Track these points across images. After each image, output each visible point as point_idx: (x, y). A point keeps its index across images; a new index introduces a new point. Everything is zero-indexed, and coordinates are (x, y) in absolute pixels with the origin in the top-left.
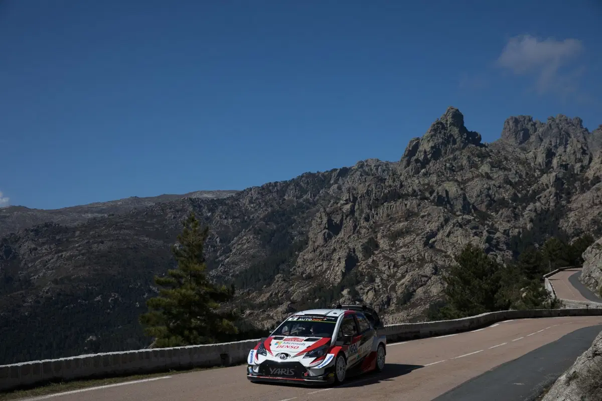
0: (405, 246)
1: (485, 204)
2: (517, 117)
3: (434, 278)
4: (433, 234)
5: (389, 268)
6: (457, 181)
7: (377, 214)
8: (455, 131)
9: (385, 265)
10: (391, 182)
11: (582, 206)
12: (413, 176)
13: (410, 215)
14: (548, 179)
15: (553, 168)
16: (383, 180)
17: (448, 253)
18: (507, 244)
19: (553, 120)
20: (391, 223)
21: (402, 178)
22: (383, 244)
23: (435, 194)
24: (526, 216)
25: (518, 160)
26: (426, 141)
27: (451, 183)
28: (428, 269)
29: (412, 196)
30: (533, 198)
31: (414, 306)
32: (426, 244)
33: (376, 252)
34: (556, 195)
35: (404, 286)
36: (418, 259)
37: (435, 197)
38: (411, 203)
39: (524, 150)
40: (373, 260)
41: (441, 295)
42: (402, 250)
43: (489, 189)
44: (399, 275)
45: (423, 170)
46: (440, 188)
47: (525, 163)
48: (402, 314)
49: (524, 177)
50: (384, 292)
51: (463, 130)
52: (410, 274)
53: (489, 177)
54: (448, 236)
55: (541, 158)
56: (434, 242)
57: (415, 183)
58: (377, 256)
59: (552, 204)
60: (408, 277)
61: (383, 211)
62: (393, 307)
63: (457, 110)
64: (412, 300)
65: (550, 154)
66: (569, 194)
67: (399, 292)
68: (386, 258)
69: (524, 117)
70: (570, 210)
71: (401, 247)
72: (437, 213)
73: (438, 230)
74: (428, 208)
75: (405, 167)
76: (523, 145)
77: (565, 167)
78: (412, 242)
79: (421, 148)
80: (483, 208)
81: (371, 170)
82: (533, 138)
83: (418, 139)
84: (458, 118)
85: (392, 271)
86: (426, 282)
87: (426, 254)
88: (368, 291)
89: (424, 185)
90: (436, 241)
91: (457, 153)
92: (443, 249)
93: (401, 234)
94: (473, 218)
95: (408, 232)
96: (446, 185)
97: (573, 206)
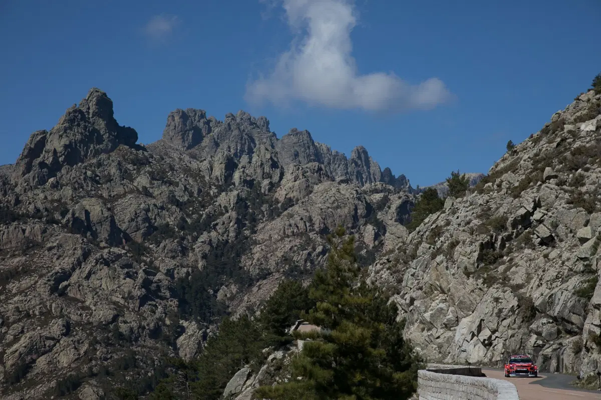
0: (20, 292)
1: (142, 231)
2: (185, 110)
3: (64, 341)
4: (66, 275)
6: (101, 197)
8: (101, 125)
11: (270, 237)
12: (36, 188)
13: (30, 246)
14: (227, 199)
15: (234, 184)
17: (87, 303)
18: (170, 289)
19: (234, 118)
21: (18, 190)
23: (69, 216)
24: (197, 250)
25: (187, 171)
26: (57, 136)
27: (93, 200)
28: (56, 327)
29: (34, 217)
30: (208, 224)
31: (32, 384)
32: (54, 290)
34: (238, 221)
35: (17, 354)
36: (41, 313)
37: (68, 221)
38: (33, 228)
39: (194, 157)
41: (73, 366)
42: (16, 299)
43: (148, 210)
44: (10, 337)
45: (52, 180)
46: (77, 207)
47: (197, 175)
48: (13, 398)
49: (196, 195)
51: (112, 124)
52: (28, 335)
53: (147, 193)
54: (88, 277)
55: (219, 170)
56: (66, 287)
57: (39, 198)
59: (232, 234)
60: (24, 341)
63: (105, 94)
64: (29, 376)
65: (231, 165)
66: (254, 221)
67: (9, 363)
69: (194, 111)
70: (256, 243)
71: (15, 295)
72: (74, 244)
73: (73, 269)
74: (59, 236)
75: (24, 174)
76: (193, 150)
77: (249, 183)
78: (33, 287)
79: (48, 146)
80: (138, 237)
82: (206, 142)
83: (44, 132)
84: (105, 105)
86: (51, 349)
87: (54, 305)
89: (53, 201)
90: (69, 285)
91: (103, 156)
92: (78, 297)
93: (14, 274)
94: (124, 251)
95: (26, 271)
96: (86, 203)
97: (259, 237)
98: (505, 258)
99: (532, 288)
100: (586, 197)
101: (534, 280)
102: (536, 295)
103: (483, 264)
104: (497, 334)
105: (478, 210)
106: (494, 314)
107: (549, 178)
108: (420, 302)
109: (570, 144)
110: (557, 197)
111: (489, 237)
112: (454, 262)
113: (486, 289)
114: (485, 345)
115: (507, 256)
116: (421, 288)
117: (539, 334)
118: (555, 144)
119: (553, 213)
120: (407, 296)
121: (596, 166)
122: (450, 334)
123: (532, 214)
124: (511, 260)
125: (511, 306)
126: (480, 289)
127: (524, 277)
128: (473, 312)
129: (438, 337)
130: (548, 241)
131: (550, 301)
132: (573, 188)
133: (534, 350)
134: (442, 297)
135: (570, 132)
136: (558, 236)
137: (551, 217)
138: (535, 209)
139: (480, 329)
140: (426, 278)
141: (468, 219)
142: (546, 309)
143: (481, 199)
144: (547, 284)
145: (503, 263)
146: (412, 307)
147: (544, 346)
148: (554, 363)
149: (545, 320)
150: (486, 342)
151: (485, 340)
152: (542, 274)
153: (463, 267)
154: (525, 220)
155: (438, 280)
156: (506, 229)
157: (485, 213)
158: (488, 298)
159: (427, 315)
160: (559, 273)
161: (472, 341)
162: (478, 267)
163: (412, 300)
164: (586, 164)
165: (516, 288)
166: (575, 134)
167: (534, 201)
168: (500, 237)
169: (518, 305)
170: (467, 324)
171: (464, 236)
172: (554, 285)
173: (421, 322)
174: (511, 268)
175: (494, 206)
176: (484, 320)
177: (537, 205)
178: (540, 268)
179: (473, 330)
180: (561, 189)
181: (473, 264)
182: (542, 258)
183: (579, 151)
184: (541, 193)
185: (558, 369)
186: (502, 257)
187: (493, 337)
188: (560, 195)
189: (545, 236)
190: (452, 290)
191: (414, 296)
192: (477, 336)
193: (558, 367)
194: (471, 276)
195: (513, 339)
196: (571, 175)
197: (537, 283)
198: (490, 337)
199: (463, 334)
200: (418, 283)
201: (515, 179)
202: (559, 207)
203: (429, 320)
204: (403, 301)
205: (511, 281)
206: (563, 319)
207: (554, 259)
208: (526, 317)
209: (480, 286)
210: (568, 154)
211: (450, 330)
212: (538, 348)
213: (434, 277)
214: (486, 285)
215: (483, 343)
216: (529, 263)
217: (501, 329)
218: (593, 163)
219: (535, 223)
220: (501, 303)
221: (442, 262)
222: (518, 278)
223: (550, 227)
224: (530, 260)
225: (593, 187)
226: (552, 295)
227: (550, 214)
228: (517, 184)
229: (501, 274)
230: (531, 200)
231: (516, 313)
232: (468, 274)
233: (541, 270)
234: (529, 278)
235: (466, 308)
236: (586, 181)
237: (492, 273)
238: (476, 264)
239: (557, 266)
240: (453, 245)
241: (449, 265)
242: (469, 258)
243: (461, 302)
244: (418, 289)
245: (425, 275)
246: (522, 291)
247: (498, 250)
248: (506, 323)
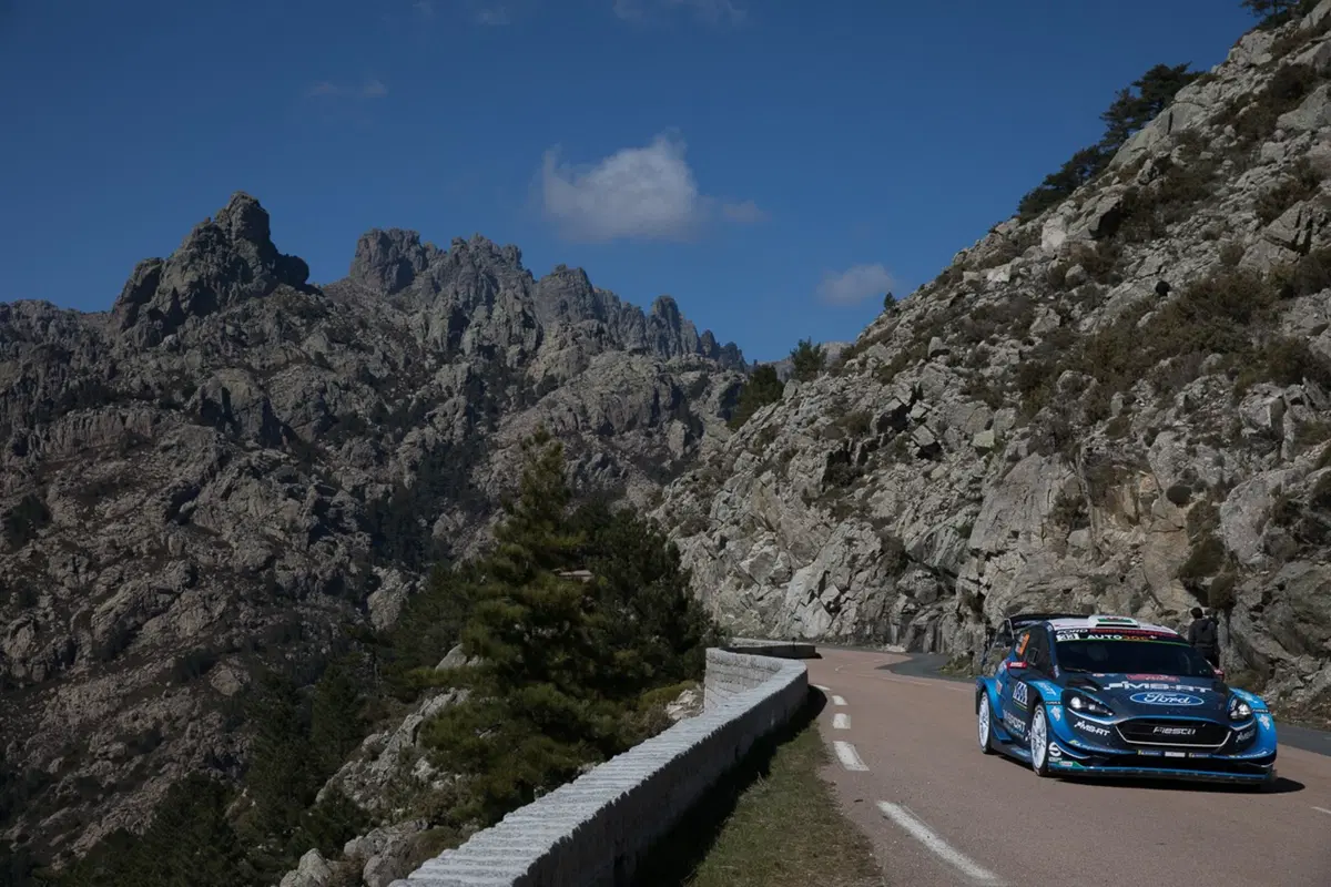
0: (118, 517)
1: (314, 424)
2: (387, 232)
3: (187, 595)
4: (191, 492)
5: (76, 571)
6: (249, 367)
7: (47, 438)
8: (250, 251)
9: (65, 565)
10: (85, 362)
11: (520, 437)
12: (144, 350)
13: (133, 444)
14: (450, 375)
15: (462, 352)
16: (66, 356)
17: (225, 538)
18: (359, 518)
19: (464, 246)
20: (84, 462)
21: (114, 353)
22: (62, 511)
23: (197, 396)
24: (402, 456)
25: (388, 329)
26: (179, 269)
27: (236, 371)
28: (174, 574)
29: (140, 398)
30: (421, 415)
31: (136, 662)
32: (171, 514)
33: (42, 533)
34: (468, 412)
35: (112, 614)
36: (151, 552)
37: (196, 403)
38: (138, 415)
39: (399, 306)
40: (34, 553)
41: (201, 635)
42: (111, 527)
43: (324, 391)
44: (100, 588)
45: (169, 338)
46: (209, 382)
47: (403, 336)
48: (106, 684)
49: (401, 366)
50: (59, 631)
51: (267, 251)
52: (130, 585)
53: (321, 362)
54: (226, 496)
55: (438, 330)
56: (191, 511)
57: (149, 367)
58: (45, 541)
59: (459, 432)
60: (122, 595)
61: (63, 431)
62: (81, 666)
63: (256, 202)
64: (132, 649)
65: (458, 322)
66: (495, 411)
67: (100, 628)
68: (68, 546)
69: (401, 233)
70: (496, 446)
71: (109, 521)
72: (203, 442)
73: (203, 482)
74: (177, 428)
75: (124, 328)
76: (398, 295)
77: (487, 351)
78: (137, 510)
79: (164, 284)
80: (307, 434)
81: (29, 327)
82: (419, 283)
83: (158, 261)
84: (256, 219)
85: (82, 579)
86: (166, 608)
87: (171, 539)
88: (19, 627)
89: (170, 373)
90: (196, 507)
91: (253, 302)
92: (211, 526)
93: (108, 488)
94: (284, 456)
95: (127, 483)
96: (223, 376)
97: (502, 437)
98: (866, 476)
99: (903, 524)
100: (990, 384)
101: (906, 511)
102: (908, 534)
103: (832, 486)
104: (848, 594)
105: (829, 402)
106: (845, 564)
107: (936, 353)
108: (734, 543)
109: (971, 301)
110: (947, 383)
111: (842, 445)
112: (787, 482)
113: (835, 525)
114: (830, 611)
115: (870, 473)
116: (737, 523)
117: (910, 594)
118: (948, 302)
119: (940, 409)
120: (716, 534)
121: (1007, 336)
122: (779, 593)
123: (909, 409)
124: (874, 481)
125: (871, 551)
126: (826, 524)
127: (893, 506)
128: (814, 560)
129: (761, 599)
130: (931, 452)
131: (929, 544)
132: (972, 369)
133: (902, 619)
134: (769, 536)
135: (971, 282)
136: (946, 444)
137: (936, 414)
138: (913, 401)
139: (822, 586)
140: (746, 507)
141: (811, 415)
142: (922, 555)
143: (833, 385)
144: (926, 518)
145: (863, 484)
146: (722, 552)
147: (916, 611)
148: (929, 638)
149: (919, 573)
150: (832, 606)
151: (829, 603)
152: (919, 502)
153: (800, 491)
154: (898, 419)
155: (764, 511)
156: (869, 432)
157: (839, 406)
158: (837, 538)
159: (745, 564)
160: (944, 500)
161: (811, 605)
162: (824, 490)
163: (724, 541)
164: (992, 332)
165: (879, 524)
166: (979, 287)
167: (913, 389)
168: (859, 444)
169: (881, 550)
170: (804, 578)
171: (805, 443)
172: (937, 519)
173: (736, 575)
174: (874, 491)
175: (852, 396)
176: (829, 573)
177: (917, 395)
178: (916, 492)
179: (813, 588)
180: (954, 372)
181: (817, 486)
182: (920, 478)
183: (983, 313)
184: (924, 377)
185: (933, 648)
186: (860, 474)
187: (843, 598)
188: (952, 381)
189: (927, 443)
190: (784, 526)
191: (726, 534)
192: (819, 597)
193: (934, 643)
194: (813, 503)
195: (872, 601)
196: (969, 351)
197: (911, 516)
198: (838, 598)
199: (798, 594)
200: (733, 514)
201: (885, 354)
202: (950, 400)
203: (747, 572)
204: (710, 542)
205: (873, 513)
206: (947, 572)
207: (938, 479)
208: (893, 568)
209: (827, 520)
210: (966, 317)
211: (779, 587)
212: (908, 615)
213: (757, 506)
214: (834, 519)
215: (827, 608)
216: (901, 484)
217: (854, 586)
218: (1002, 332)
219: (913, 424)
220: (856, 546)
221: (770, 482)
222: (883, 509)
223: (934, 430)
224: (903, 481)
225: (1001, 370)
226: (932, 534)
227: (935, 410)
228: (888, 362)
229: (859, 501)
230: (908, 388)
231: (879, 560)
232: (808, 501)
233: (918, 497)
234: (900, 508)
235: (804, 553)
236: (993, 360)
237: (844, 499)
238: (821, 486)
239: (942, 490)
240: (788, 456)
241: (781, 486)
242: (810, 477)
243: (796, 545)
244: (732, 524)
245: (744, 503)
246: (889, 527)
247: (855, 465)
248: (862, 576)
